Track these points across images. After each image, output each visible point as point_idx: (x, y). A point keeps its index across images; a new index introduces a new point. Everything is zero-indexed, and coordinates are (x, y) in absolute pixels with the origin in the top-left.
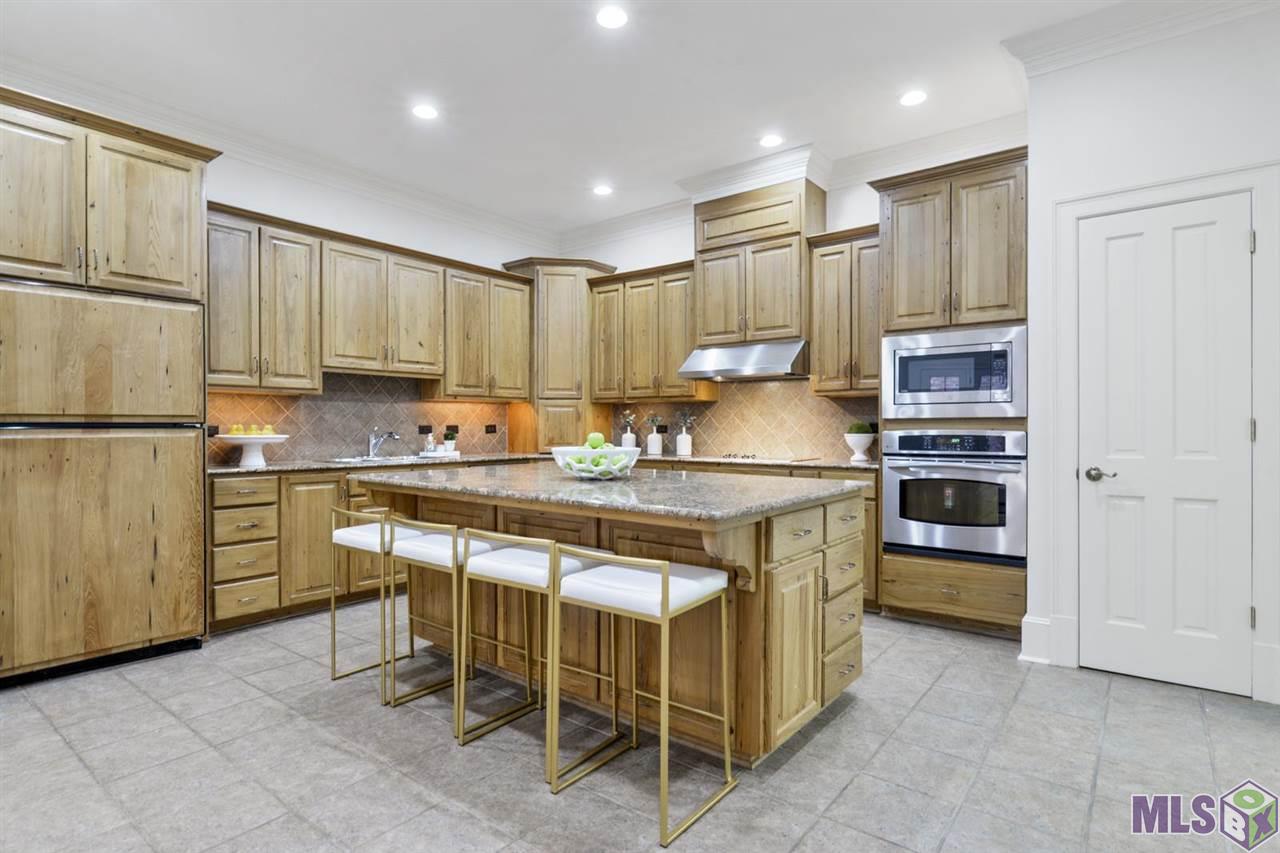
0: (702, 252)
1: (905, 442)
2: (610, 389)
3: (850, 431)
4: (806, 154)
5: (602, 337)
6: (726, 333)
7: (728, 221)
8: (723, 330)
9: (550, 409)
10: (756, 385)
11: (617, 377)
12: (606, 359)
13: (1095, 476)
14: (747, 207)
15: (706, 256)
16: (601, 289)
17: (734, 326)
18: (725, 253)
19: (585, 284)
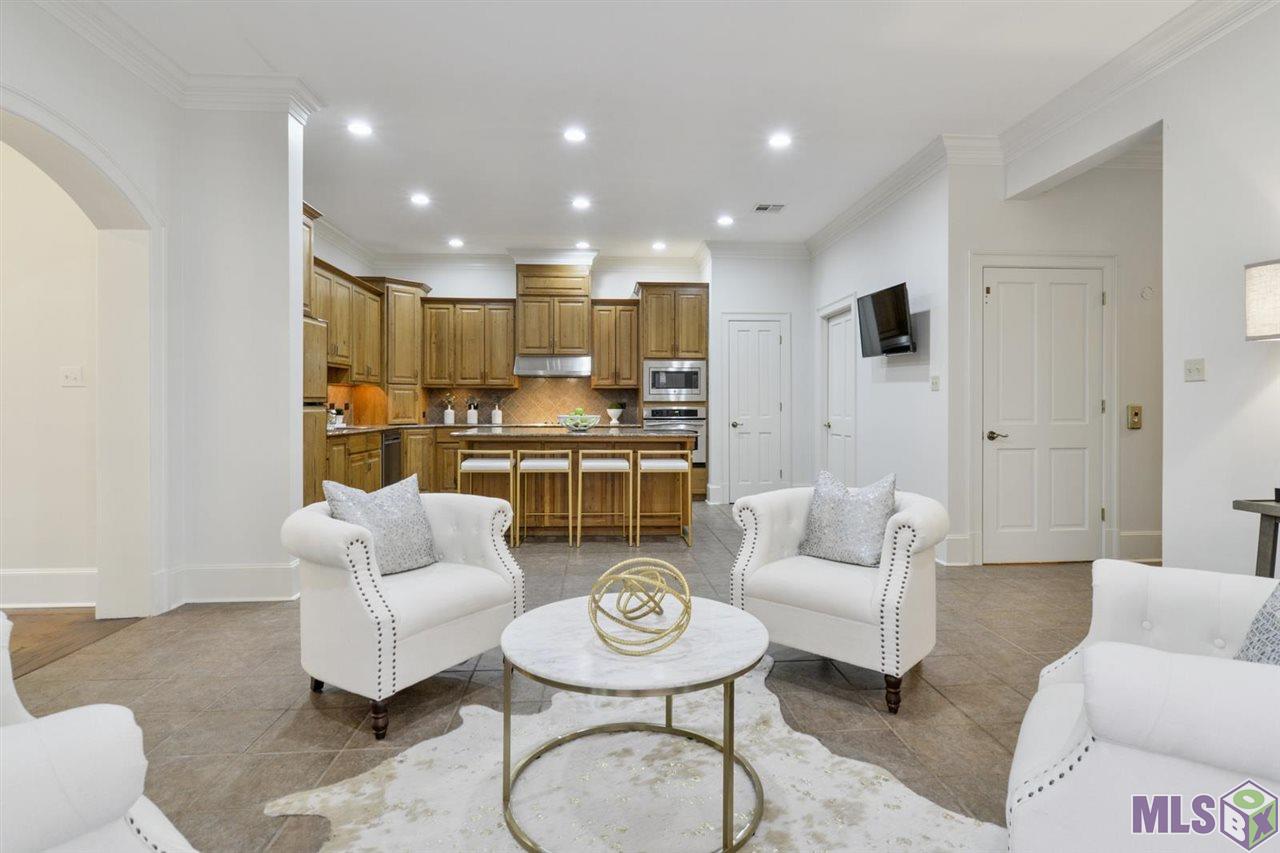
0: (523, 295)
1: (655, 413)
2: (441, 378)
3: (611, 408)
4: (595, 254)
5: (433, 339)
6: (540, 348)
7: (542, 279)
8: (538, 345)
9: (397, 392)
10: (560, 380)
11: (448, 368)
12: (437, 356)
13: (734, 425)
14: (556, 274)
15: (525, 298)
16: (432, 306)
17: (545, 343)
18: (540, 299)
19: (419, 303)
